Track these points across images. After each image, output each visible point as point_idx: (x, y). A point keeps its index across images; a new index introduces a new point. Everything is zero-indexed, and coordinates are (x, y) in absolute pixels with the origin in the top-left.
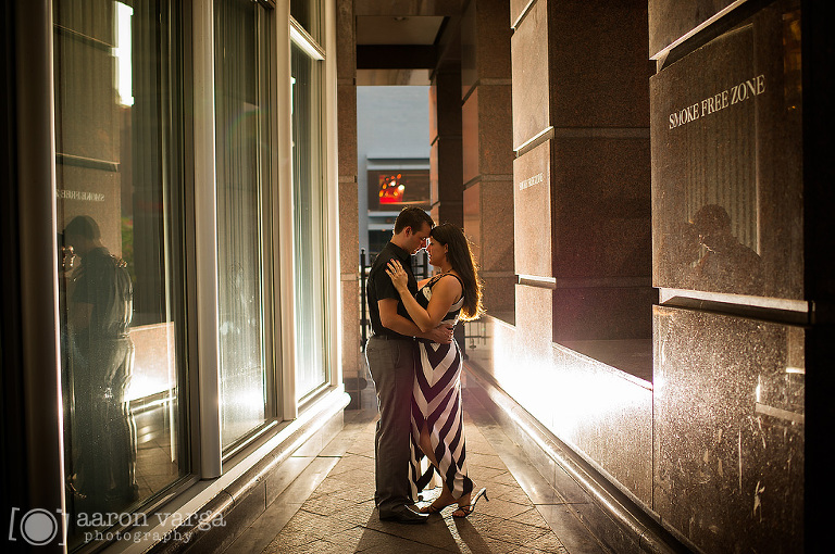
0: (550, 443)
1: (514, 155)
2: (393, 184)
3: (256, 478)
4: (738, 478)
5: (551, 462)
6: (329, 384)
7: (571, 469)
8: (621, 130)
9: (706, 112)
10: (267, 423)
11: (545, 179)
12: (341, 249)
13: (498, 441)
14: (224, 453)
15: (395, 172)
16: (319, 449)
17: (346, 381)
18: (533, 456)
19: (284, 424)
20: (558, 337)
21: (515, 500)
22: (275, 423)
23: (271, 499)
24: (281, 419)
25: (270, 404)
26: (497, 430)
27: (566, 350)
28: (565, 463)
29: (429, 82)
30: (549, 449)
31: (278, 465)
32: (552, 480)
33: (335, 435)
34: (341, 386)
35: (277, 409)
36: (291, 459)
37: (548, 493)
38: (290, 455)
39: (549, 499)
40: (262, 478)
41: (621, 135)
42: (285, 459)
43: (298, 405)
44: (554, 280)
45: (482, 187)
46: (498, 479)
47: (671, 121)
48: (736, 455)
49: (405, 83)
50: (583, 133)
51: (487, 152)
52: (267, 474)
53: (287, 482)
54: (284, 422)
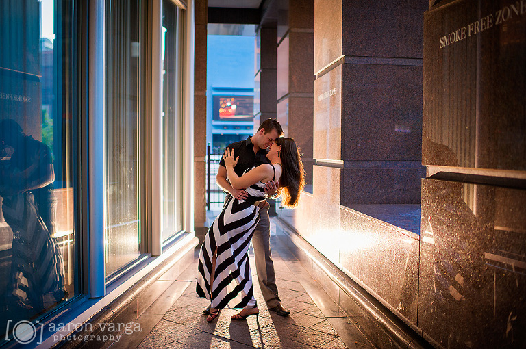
0: (336, 275)
1: (314, 78)
2: (229, 104)
3: (131, 296)
4: (492, 308)
5: (337, 288)
6: (184, 231)
7: (353, 294)
8: (391, 59)
9: (472, 32)
10: (140, 257)
11: (338, 93)
12: (195, 140)
13: (299, 272)
14: (108, 279)
15: (230, 97)
16: (176, 275)
17: (196, 229)
18: (324, 283)
19: (153, 258)
20: (345, 201)
21: (312, 313)
22: (146, 257)
23: (142, 311)
24: (150, 254)
25: (143, 244)
26: (297, 264)
27: (350, 211)
28: (348, 289)
29: (255, 34)
30: (336, 279)
31: (147, 287)
32: (338, 300)
33: (188, 265)
34: (193, 232)
35: (148, 247)
36: (157, 282)
37: (335, 309)
38: (157, 279)
39: (336, 313)
40: (135, 297)
41: (391, 63)
42: (152, 283)
43: (162, 246)
44: (342, 162)
45: (290, 102)
46: (300, 299)
47: (442, 42)
48: (491, 290)
49: (239, 33)
50: (364, 61)
51: (294, 77)
52: (139, 294)
53: (153, 298)
54: (153, 257)
